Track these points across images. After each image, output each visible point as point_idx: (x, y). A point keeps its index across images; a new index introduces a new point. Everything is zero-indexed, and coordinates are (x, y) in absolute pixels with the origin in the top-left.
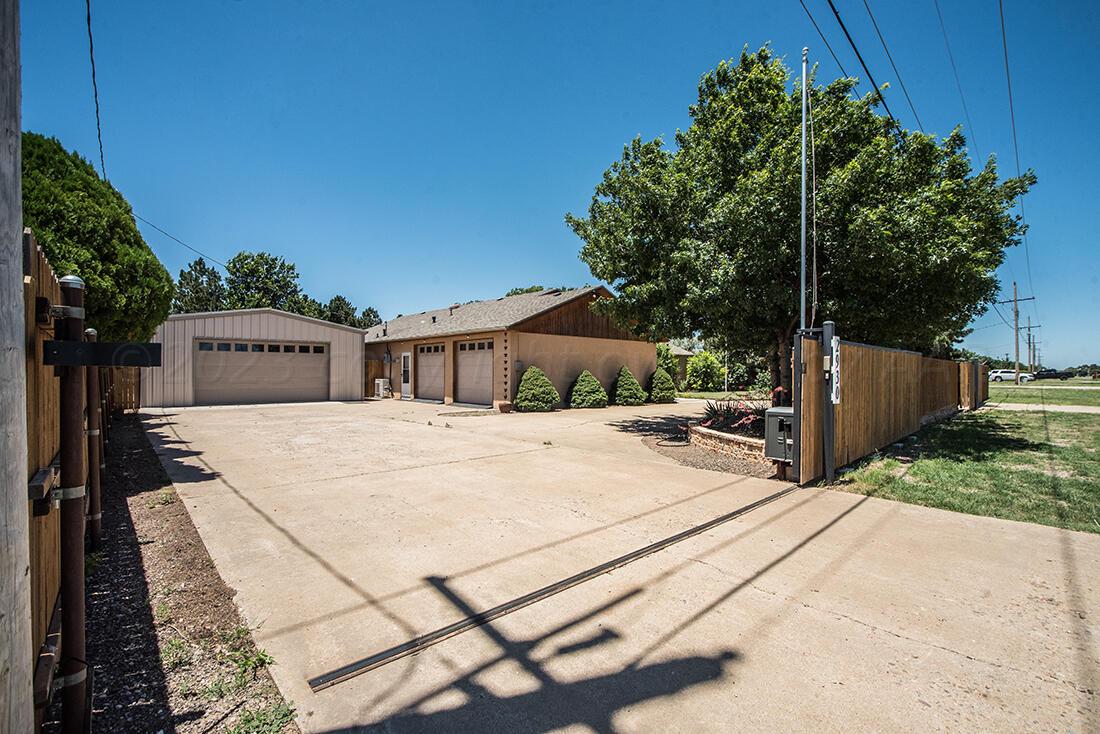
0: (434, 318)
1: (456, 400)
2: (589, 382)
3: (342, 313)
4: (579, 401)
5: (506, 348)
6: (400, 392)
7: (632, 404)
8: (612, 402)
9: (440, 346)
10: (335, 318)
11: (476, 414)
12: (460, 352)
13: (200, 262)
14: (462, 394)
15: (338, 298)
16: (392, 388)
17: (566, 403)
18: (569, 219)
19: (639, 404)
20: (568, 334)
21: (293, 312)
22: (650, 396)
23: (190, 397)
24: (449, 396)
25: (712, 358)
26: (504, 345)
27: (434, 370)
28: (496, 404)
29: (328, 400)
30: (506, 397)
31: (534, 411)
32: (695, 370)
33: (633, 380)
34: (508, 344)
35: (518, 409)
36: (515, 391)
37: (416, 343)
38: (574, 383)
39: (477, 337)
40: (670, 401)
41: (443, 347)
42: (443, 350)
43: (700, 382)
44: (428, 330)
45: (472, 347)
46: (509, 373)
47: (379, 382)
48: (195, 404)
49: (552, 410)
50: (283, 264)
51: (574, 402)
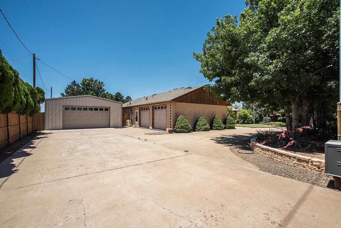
0: (147, 98)
1: (153, 128)
2: (203, 121)
3: (119, 98)
4: (199, 128)
5: (171, 108)
6: (135, 124)
7: (219, 130)
8: (211, 129)
9: (148, 108)
10: (117, 100)
11: (159, 134)
12: (155, 110)
13: (74, 82)
14: (155, 125)
15: (118, 93)
16: (132, 123)
17: (194, 129)
18: (194, 54)
19: (222, 130)
20: (195, 103)
21: (103, 97)
22: (225, 126)
23: (61, 126)
24: (151, 126)
25: (247, 112)
26: (170, 107)
27: (146, 116)
28: (167, 129)
29: (110, 127)
30: (171, 127)
31: (181, 133)
32: (240, 116)
33: (219, 120)
34: (171, 107)
35: (176, 132)
36: (175, 125)
37: (140, 107)
38: (197, 121)
39: (161, 104)
40: (233, 128)
41: (149, 108)
42: (149, 109)
43: (242, 121)
44: (144, 102)
45: (159, 108)
46: (172, 117)
47: (128, 121)
48: (63, 129)
49: (189, 132)
50: (99, 82)
51: (197, 129)
